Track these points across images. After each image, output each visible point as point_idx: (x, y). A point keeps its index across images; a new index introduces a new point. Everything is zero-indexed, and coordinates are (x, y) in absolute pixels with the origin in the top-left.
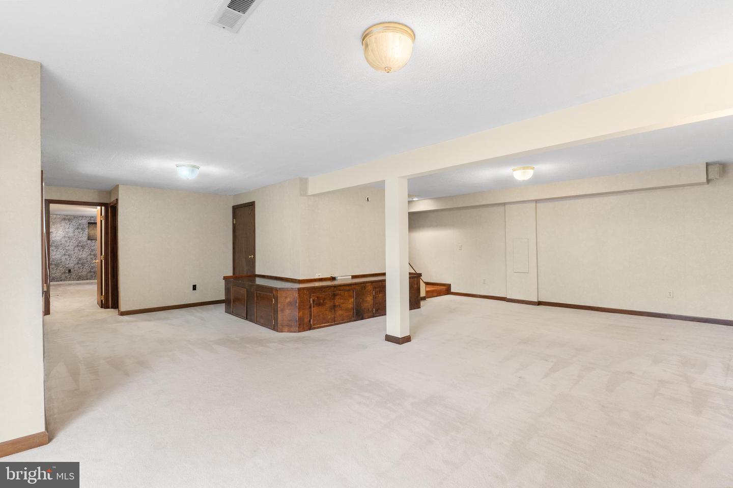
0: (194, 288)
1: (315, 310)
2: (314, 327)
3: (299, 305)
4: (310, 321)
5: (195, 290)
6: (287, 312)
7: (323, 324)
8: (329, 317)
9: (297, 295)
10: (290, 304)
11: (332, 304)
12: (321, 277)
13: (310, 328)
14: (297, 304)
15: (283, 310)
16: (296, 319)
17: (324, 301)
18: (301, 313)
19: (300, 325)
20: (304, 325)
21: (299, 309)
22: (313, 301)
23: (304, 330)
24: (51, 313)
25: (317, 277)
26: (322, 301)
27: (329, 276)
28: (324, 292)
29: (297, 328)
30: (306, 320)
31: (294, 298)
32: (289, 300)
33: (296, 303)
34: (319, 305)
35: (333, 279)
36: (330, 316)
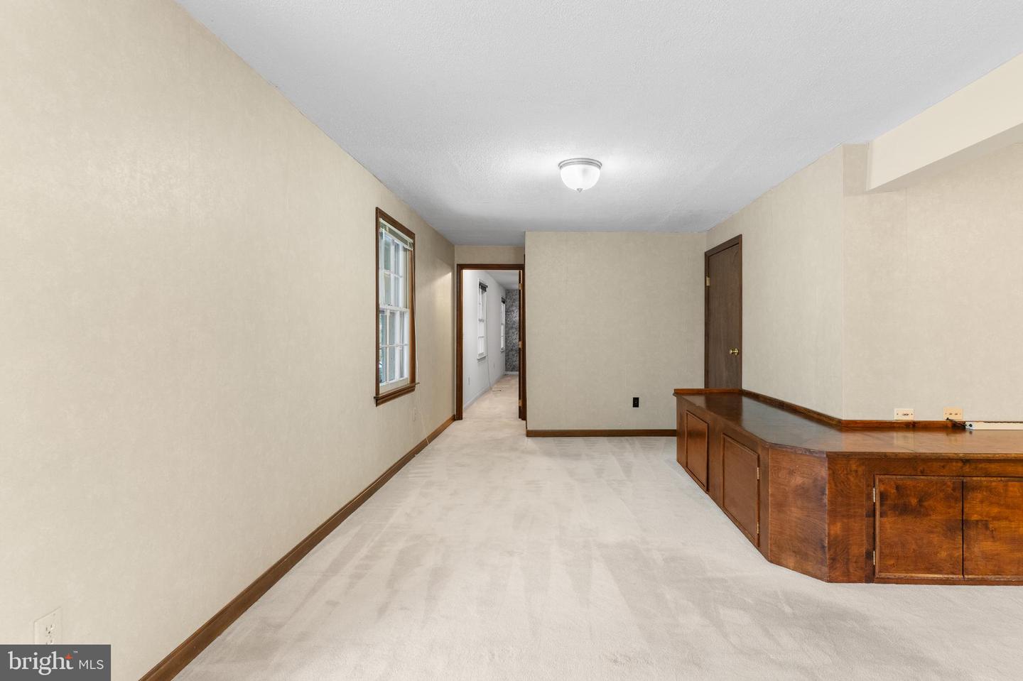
0: (636, 402)
1: (888, 526)
2: (883, 575)
3: (831, 502)
4: (869, 556)
5: (637, 406)
6: (795, 513)
7: (917, 570)
8: (943, 554)
9: (823, 472)
10: (802, 492)
11: (955, 512)
12: (910, 418)
13: (870, 577)
14: (826, 501)
15: (780, 506)
16: (822, 540)
17: (920, 501)
18: (839, 525)
19: (833, 559)
20: (847, 562)
21: (833, 514)
22: (883, 496)
23: (848, 578)
24: (463, 417)
25: (897, 415)
26: (914, 501)
27: (941, 417)
28: (923, 473)
29: (825, 569)
30: (858, 550)
31: (816, 480)
32: (798, 480)
33: (823, 494)
34: (903, 510)
35: (957, 427)
36: (945, 550)
